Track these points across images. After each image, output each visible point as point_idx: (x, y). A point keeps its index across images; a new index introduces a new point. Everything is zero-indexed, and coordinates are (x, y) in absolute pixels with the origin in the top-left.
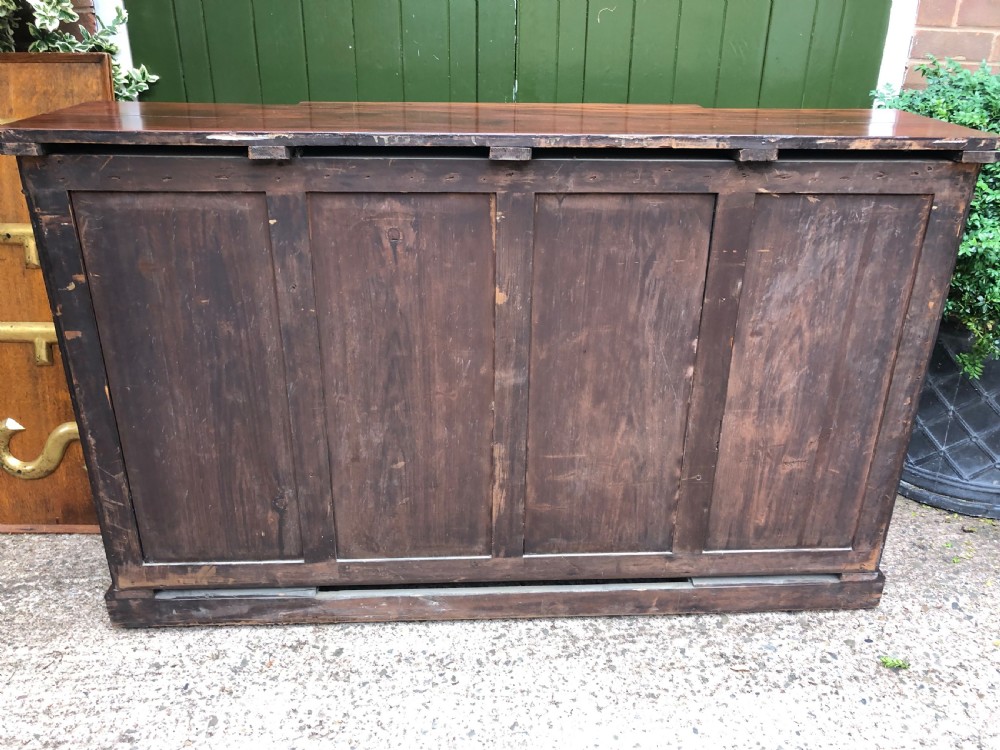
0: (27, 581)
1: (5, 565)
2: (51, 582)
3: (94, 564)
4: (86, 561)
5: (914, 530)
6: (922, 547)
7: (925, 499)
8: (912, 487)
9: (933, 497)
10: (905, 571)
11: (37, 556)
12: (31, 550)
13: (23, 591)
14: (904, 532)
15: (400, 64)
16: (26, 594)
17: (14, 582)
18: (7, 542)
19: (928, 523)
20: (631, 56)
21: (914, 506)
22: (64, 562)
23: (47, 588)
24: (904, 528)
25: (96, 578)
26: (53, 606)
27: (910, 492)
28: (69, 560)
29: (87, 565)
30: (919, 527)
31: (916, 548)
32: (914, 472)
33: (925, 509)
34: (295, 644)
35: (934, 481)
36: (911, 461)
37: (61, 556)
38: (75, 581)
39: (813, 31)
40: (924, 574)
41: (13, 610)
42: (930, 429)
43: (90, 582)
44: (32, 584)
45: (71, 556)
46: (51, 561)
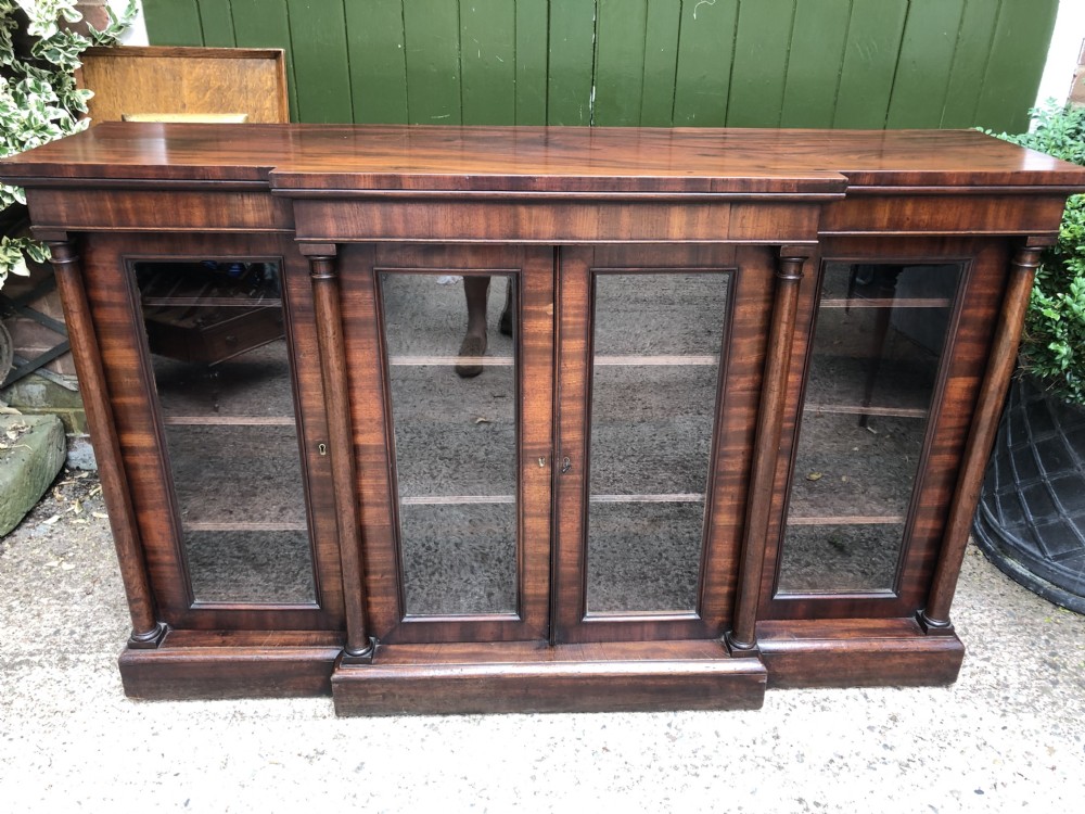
0: (31, 654)
1: (10, 633)
2: (54, 658)
3: (104, 637)
4: (96, 633)
5: (1047, 641)
6: (1054, 666)
7: (1063, 601)
8: (1047, 585)
9: (1072, 599)
10: (1030, 698)
11: (45, 623)
12: (39, 615)
13: (25, 667)
14: (1033, 644)
15: (457, 66)
16: (28, 672)
17: (17, 655)
18: (14, 604)
19: (1064, 632)
20: (733, 58)
21: (1048, 608)
22: (72, 632)
23: (51, 664)
24: (1033, 639)
25: (103, 655)
26: (56, 687)
27: (1045, 590)
28: (77, 629)
29: (96, 638)
30: (1051, 637)
31: (1047, 667)
32: (1051, 568)
33: (1061, 612)
34: (312, 754)
35: (1075, 581)
36: (1050, 555)
37: (69, 625)
38: (82, 657)
39: (960, 29)
40: (1054, 703)
41: (13, 692)
42: (1074, 521)
43: (97, 661)
44: (36, 659)
45: (80, 626)
46: (59, 630)
